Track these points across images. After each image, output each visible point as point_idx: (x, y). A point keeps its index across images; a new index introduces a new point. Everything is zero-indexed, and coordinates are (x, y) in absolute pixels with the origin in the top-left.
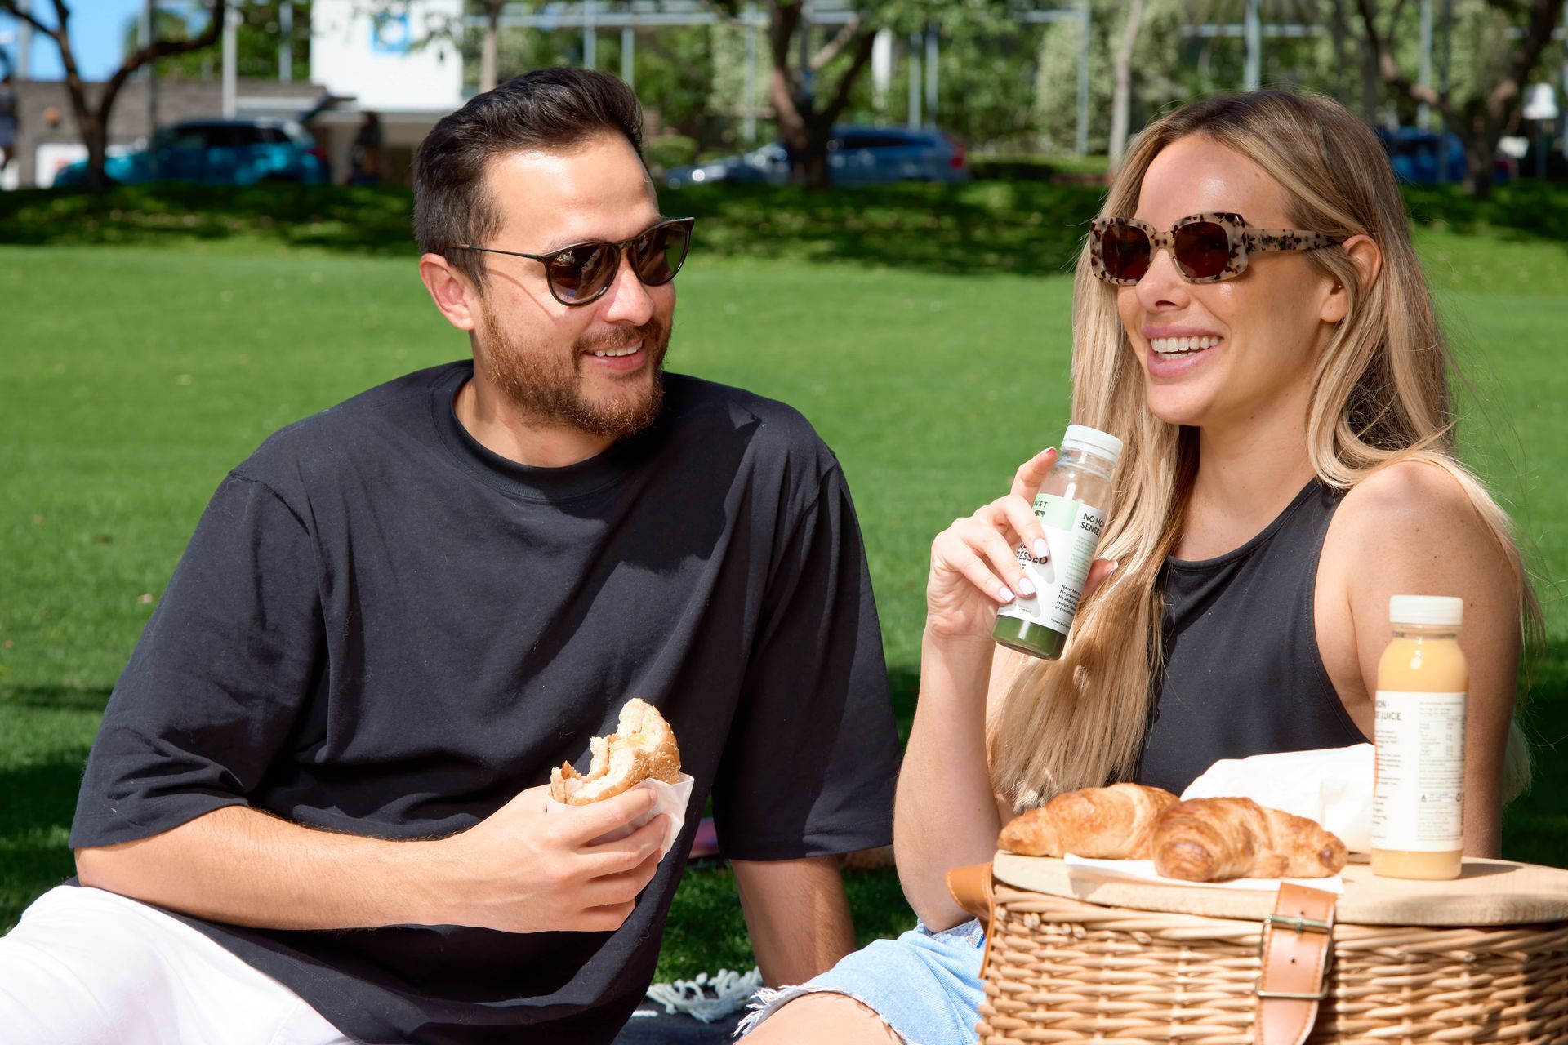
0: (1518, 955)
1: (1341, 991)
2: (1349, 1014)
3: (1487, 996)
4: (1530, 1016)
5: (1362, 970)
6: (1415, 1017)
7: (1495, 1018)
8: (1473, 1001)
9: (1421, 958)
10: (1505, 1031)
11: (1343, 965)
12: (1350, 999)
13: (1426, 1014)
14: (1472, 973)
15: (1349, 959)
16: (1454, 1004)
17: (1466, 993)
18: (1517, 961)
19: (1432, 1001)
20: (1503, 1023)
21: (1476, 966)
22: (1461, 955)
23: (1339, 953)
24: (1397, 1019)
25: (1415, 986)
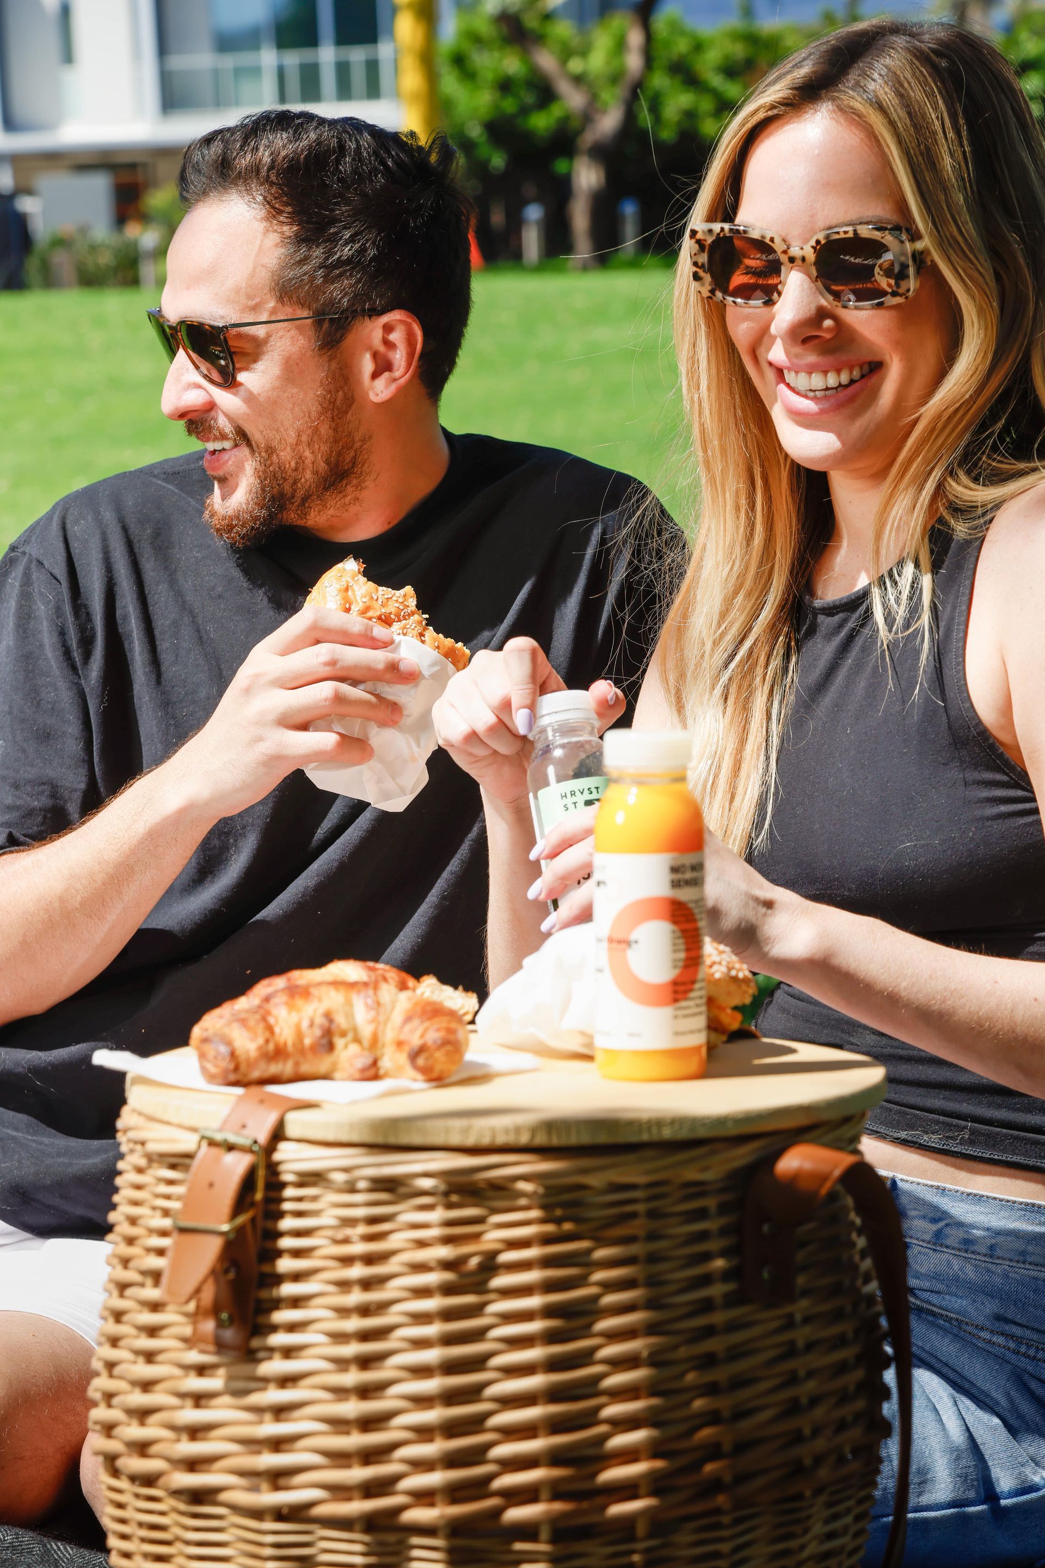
0: (523, 1186)
1: (286, 1224)
2: (297, 1253)
3: (477, 1236)
4: (547, 1262)
5: (314, 1199)
6: (369, 1260)
7: (490, 1266)
8: (448, 1240)
9: (381, 1186)
10: (501, 1281)
11: (289, 1192)
12: (298, 1233)
13: (382, 1257)
14: (450, 1206)
15: (300, 1185)
16: (422, 1244)
17: (435, 1232)
18: (523, 1194)
19: (395, 1241)
20: (502, 1271)
21: (454, 1198)
22: (427, 1183)
23: (287, 1177)
24: (347, 1261)
25: (373, 1220)
